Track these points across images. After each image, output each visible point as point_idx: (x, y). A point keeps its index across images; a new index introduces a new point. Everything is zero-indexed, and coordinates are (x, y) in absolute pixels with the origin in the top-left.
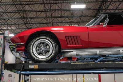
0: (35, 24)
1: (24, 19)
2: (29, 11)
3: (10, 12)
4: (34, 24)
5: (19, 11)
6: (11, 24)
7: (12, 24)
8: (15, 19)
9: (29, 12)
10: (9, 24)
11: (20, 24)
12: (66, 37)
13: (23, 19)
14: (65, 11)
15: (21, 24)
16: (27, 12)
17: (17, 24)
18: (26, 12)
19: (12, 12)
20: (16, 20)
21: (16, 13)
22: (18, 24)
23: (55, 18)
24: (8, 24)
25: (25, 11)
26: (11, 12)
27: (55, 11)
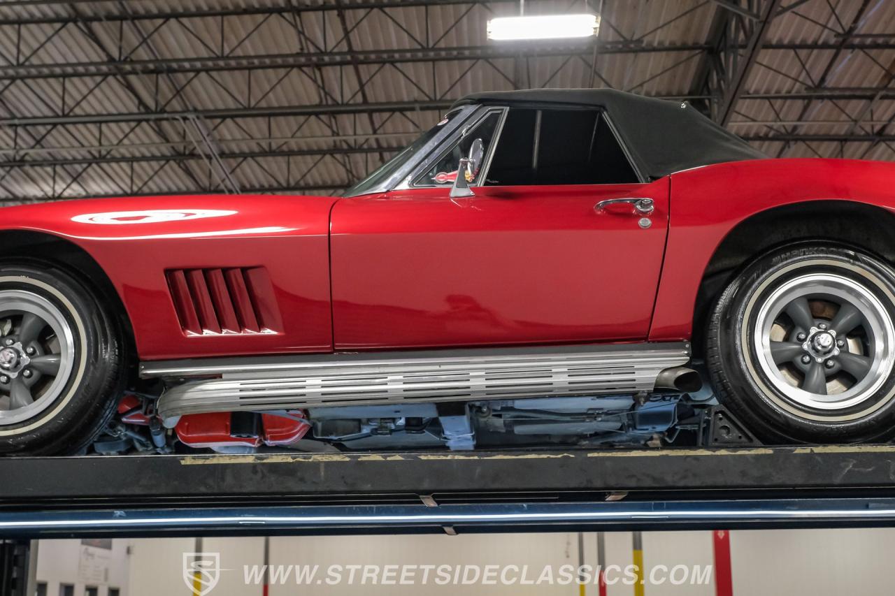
0: (253, 155)
1: (165, 124)
2: (198, 65)
3: (58, 70)
4: (244, 156)
5: (118, 68)
6: (75, 161)
7: (84, 160)
8: (100, 120)
9: (198, 71)
10: (64, 162)
11: (144, 158)
12: (169, 273)
13: (157, 121)
14: (460, 58)
15: (154, 158)
16: (184, 71)
17: (124, 159)
18: (171, 71)
19: (69, 70)
20: (113, 132)
21: (105, 75)
22: (132, 160)
23: (393, 111)
24: (54, 162)
25: (162, 68)
26: (65, 76)
27: (384, 62)
